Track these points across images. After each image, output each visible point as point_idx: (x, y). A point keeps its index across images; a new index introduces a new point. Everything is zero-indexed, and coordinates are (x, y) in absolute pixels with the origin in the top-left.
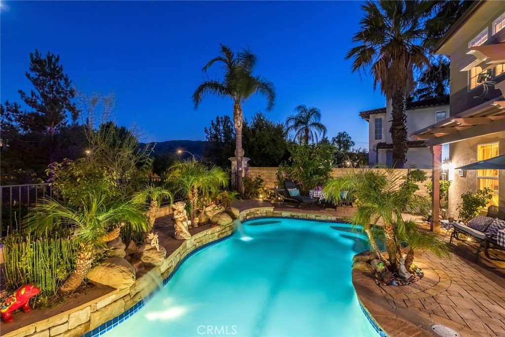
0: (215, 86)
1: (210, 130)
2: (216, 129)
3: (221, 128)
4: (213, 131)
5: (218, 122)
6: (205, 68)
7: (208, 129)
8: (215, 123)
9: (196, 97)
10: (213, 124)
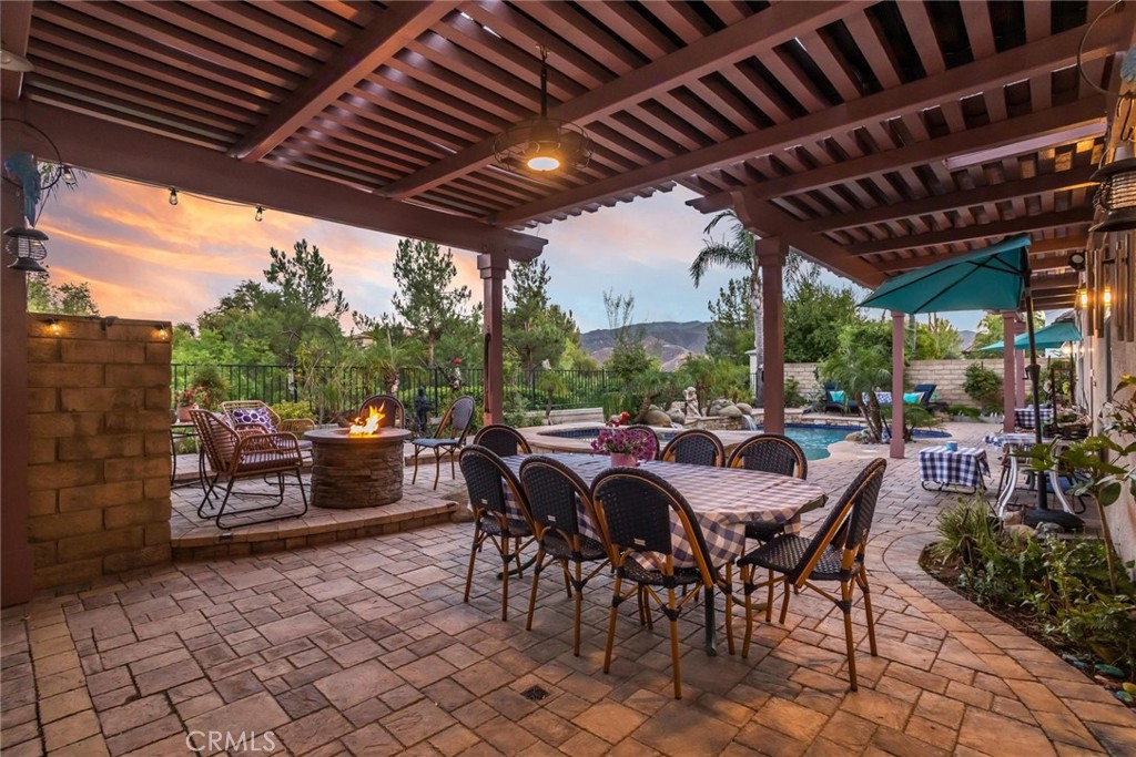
0: (720, 252)
1: (718, 304)
2: (729, 302)
3: (739, 300)
4: (724, 308)
5: (732, 289)
6: (708, 229)
7: (714, 304)
8: (727, 292)
9: (697, 269)
10: (722, 295)
